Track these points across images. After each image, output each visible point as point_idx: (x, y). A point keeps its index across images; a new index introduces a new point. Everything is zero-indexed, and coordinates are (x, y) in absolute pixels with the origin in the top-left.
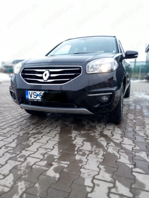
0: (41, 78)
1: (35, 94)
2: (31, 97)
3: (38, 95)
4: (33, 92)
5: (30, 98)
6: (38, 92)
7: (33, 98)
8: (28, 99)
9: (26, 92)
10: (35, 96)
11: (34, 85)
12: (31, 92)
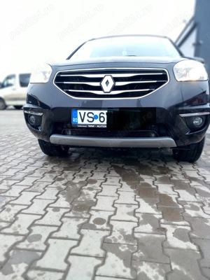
0: (100, 88)
1: (90, 115)
2: (83, 120)
3: (96, 117)
4: (87, 112)
5: (79, 122)
6: (97, 113)
7: (86, 122)
8: (77, 124)
9: (73, 112)
10: (91, 120)
11: (88, 101)
12: (82, 112)
